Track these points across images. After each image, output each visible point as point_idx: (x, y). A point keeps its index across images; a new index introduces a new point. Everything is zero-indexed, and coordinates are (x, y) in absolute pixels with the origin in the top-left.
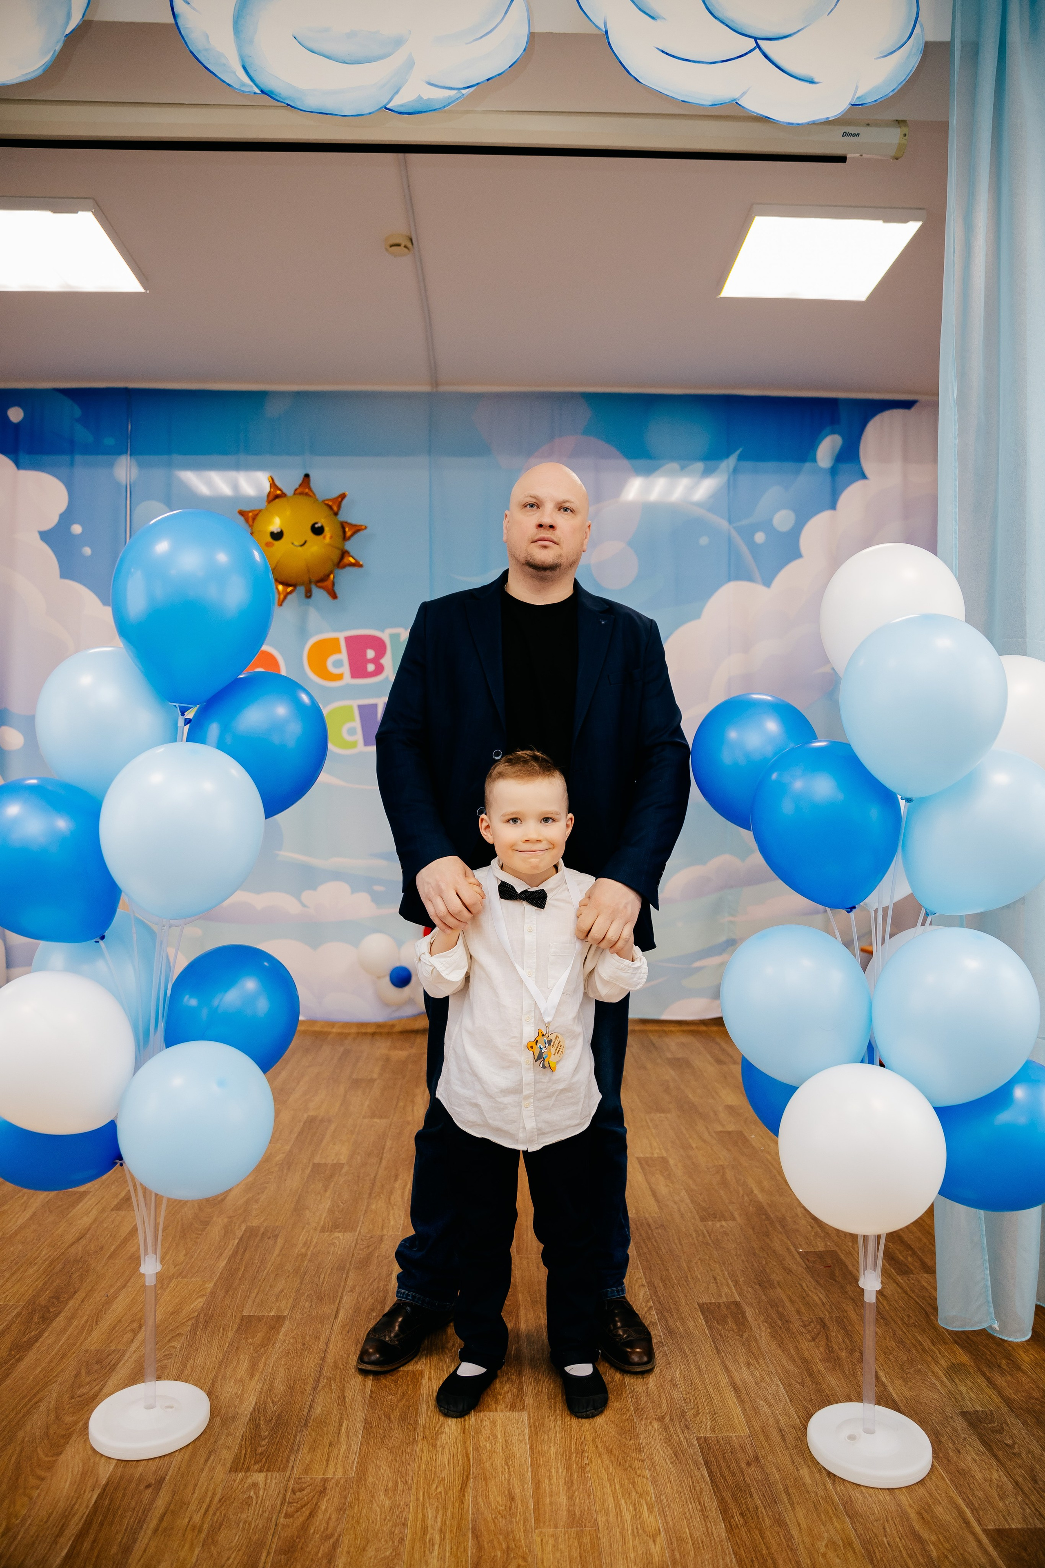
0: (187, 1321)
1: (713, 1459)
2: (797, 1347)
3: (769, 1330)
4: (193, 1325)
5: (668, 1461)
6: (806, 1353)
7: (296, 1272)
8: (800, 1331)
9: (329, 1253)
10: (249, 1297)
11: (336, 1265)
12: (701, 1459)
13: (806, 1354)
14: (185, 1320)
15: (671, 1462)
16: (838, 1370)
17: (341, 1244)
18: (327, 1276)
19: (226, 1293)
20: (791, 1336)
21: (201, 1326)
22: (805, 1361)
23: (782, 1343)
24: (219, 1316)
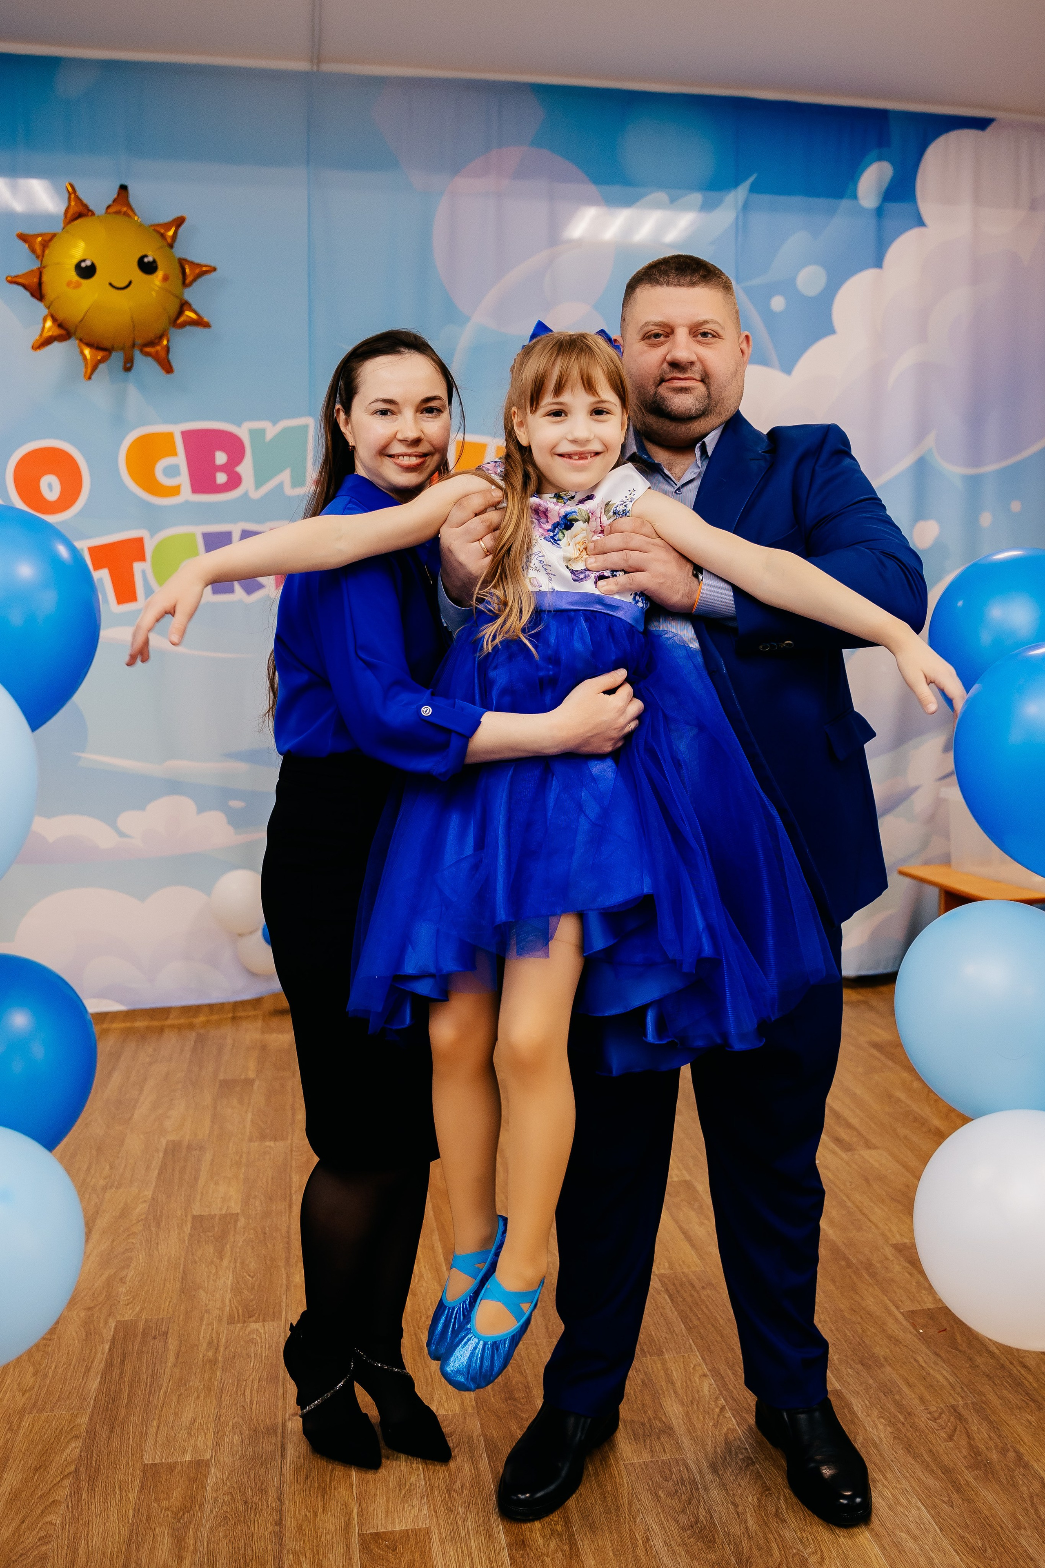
0: (62, 1479)
2: (931, 1451)
3: (889, 1428)
4: (72, 1485)
6: (945, 1458)
7: (208, 1389)
8: (930, 1427)
9: (249, 1356)
10: (146, 1434)
11: (265, 1375)
13: (946, 1460)
14: (58, 1479)
16: (992, 1480)
17: (263, 1340)
18: (254, 1392)
19: (111, 1431)
20: (921, 1435)
21: (84, 1485)
22: (946, 1470)
23: (910, 1446)
24: (109, 1468)
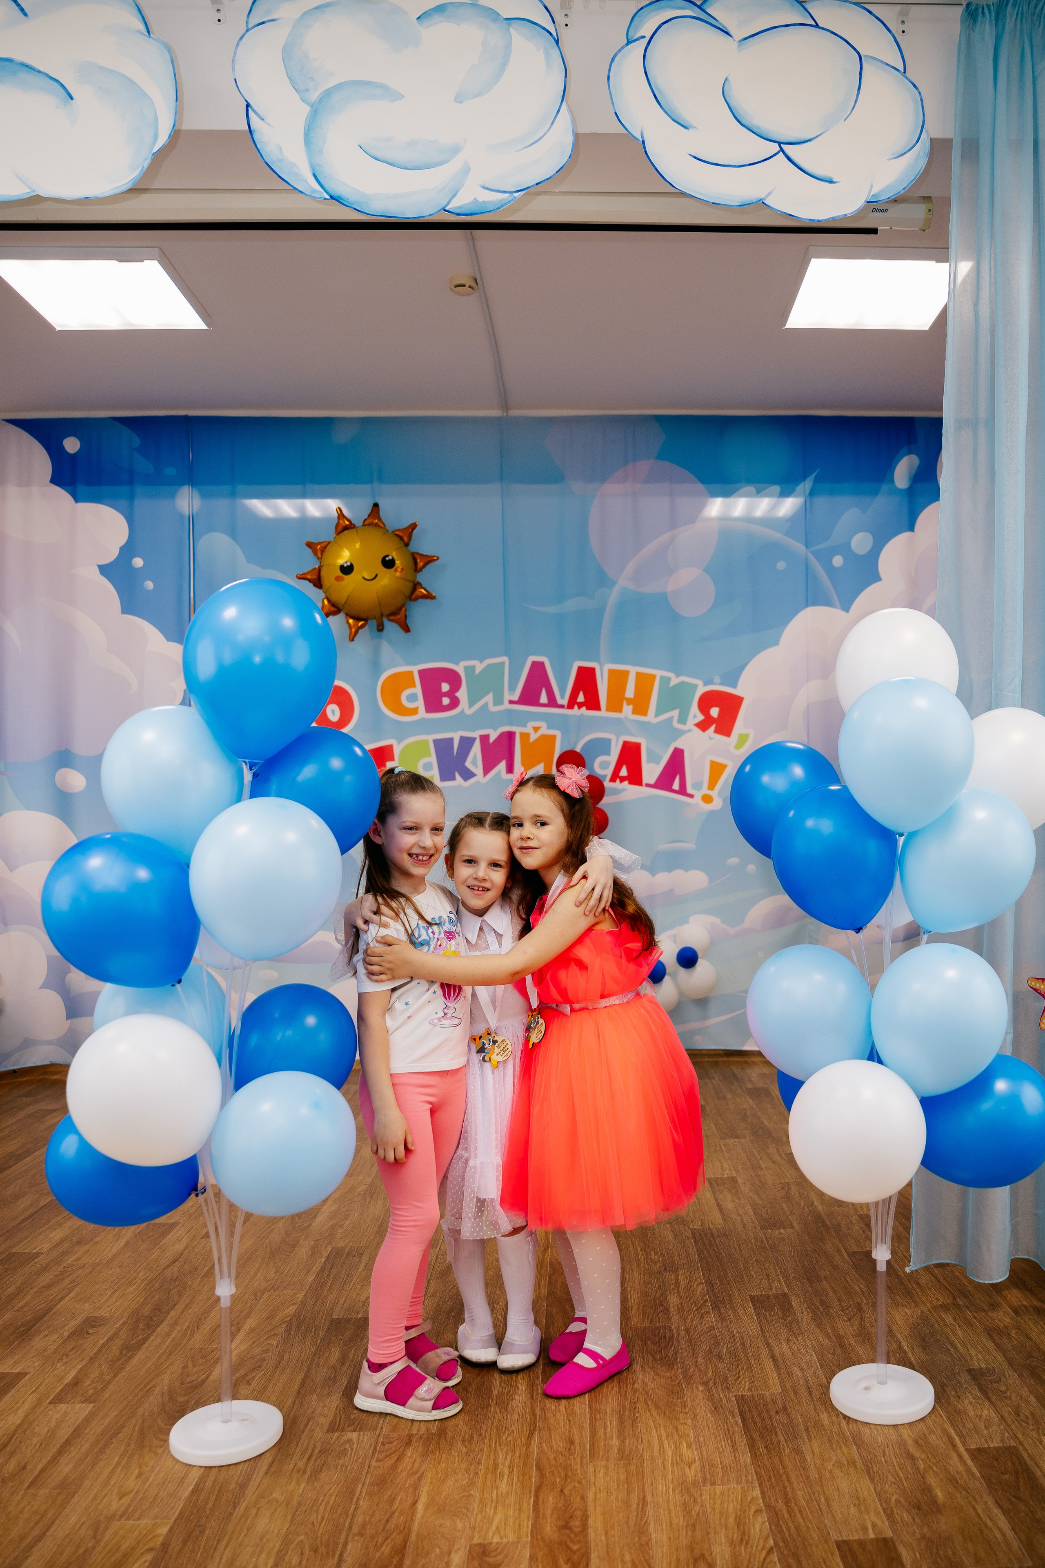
1: (747, 1410)
5: (708, 1413)
12: (737, 1411)
15: (711, 1414)
